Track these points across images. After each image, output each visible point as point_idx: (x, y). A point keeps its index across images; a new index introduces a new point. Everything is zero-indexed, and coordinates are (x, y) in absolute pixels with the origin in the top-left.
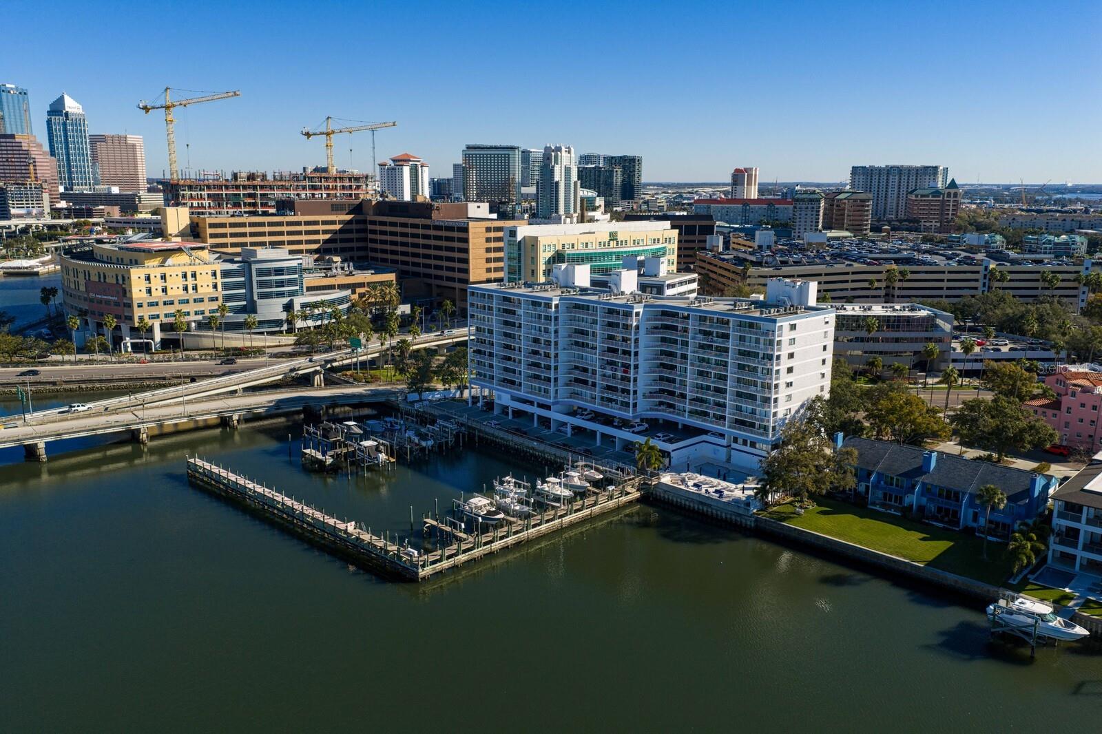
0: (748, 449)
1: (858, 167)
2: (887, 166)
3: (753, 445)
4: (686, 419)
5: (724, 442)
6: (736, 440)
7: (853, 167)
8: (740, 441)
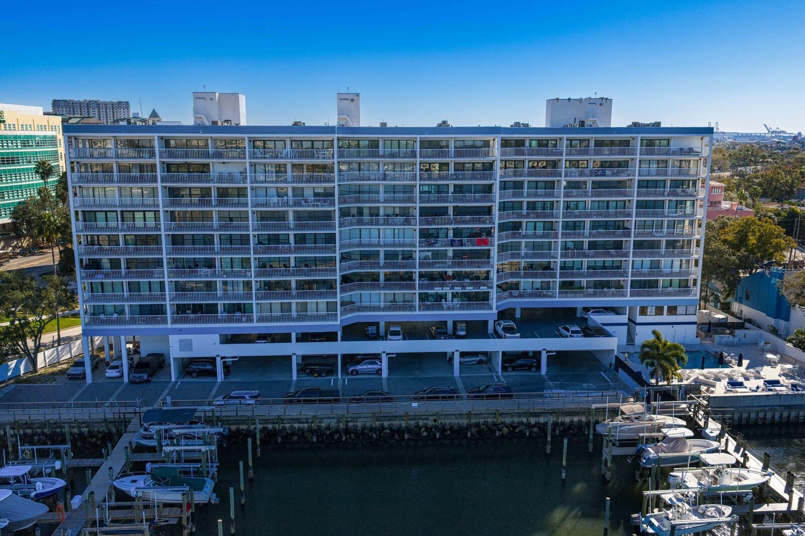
0: (665, 318)
1: (59, 101)
2: (85, 101)
3: (673, 310)
4: (557, 299)
5: (624, 319)
6: (643, 312)
7: (55, 101)
8: (651, 310)
